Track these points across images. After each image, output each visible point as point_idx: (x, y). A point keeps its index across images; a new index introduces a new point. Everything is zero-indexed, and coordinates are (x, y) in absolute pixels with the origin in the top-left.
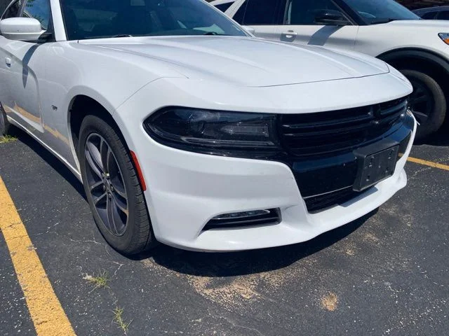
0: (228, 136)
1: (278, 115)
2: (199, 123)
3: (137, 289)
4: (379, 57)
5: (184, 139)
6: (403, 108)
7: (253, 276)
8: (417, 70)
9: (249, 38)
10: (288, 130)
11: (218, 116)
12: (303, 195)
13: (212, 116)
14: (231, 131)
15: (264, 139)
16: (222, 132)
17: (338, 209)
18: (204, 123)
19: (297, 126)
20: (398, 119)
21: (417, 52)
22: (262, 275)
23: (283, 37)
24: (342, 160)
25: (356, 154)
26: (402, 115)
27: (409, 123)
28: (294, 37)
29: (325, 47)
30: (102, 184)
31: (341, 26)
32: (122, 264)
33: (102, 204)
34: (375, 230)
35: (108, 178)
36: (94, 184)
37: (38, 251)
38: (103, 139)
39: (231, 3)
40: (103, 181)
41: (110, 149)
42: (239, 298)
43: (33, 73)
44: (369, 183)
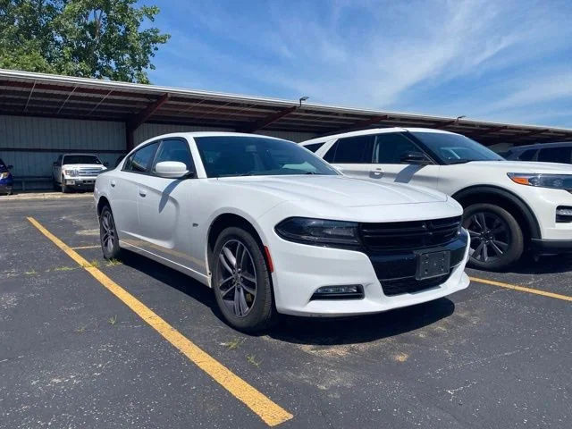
0: (329, 236)
1: (359, 223)
2: (310, 227)
3: (261, 349)
5: (303, 237)
7: (347, 346)
9: (341, 177)
10: (366, 234)
11: (322, 222)
12: (379, 278)
13: (318, 222)
14: (329, 232)
15: (351, 238)
16: (324, 233)
18: (313, 227)
19: (371, 231)
20: (454, 235)
21: (490, 189)
22: (353, 345)
23: (372, 175)
25: (415, 254)
26: (459, 233)
27: (465, 239)
28: (382, 175)
30: (233, 278)
31: (424, 165)
32: (246, 338)
33: (230, 296)
34: (446, 325)
35: (239, 272)
36: (223, 281)
37: (179, 331)
38: (240, 243)
39: (323, 143)
40: (234, 276)
41: (246, 249)
42: (336, 354)
43: (174, 201)
44: (428, 275)
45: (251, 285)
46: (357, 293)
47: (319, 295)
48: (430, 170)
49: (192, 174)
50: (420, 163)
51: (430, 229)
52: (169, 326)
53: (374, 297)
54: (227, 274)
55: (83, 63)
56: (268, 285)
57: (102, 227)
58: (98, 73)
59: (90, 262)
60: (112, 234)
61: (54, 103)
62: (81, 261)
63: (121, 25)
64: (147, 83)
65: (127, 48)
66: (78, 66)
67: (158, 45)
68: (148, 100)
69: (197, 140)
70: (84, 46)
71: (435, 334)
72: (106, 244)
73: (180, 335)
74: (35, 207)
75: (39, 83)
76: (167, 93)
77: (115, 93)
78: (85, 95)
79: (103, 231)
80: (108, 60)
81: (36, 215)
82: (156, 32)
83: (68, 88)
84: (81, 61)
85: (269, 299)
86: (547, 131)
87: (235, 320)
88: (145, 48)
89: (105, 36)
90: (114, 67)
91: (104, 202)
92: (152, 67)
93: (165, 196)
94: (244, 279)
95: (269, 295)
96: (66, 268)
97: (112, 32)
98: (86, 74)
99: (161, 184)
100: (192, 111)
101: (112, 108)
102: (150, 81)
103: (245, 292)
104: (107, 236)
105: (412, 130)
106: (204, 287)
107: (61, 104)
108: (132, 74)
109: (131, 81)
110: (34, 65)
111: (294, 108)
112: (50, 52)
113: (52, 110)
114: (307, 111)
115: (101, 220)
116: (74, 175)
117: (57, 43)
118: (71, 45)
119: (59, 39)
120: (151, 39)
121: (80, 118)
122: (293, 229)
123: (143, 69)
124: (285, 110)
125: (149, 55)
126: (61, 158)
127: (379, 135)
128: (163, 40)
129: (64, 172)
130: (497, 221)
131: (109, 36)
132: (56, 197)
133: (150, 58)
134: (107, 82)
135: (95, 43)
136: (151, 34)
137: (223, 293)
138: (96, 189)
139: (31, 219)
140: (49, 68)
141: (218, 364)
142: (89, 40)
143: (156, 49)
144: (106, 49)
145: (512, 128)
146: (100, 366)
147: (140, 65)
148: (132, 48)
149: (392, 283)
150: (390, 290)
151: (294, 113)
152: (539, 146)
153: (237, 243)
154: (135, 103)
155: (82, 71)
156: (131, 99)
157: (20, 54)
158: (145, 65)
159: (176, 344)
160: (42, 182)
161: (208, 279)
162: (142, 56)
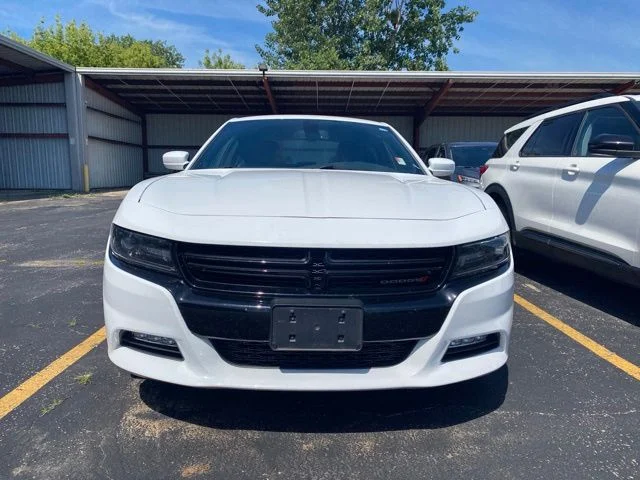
1: (173, 242)
23: (564, 175)
28: (577, 176)
39: (528, 127)
44: (295, 345)
55: (380, 55)
58: (396, 65)
63: (423, 8)
64: (446, 69)
65: (428, 33)
67: (464, 25)
68: (430, 90)
70: (384, 37)
75: (322, 80)
77: (396, 84)
80: (409, 50)
82: (463, 10)
88: (448, 30)
89: (406, 23)
90: (413, 56)
92: (455, 51)
97: (413, 18)
98: (386, 66)
101: (397, 101)
107: (346, 100)
108: (430, 62)
109: (428, 70)
110: (329, 63)
111: (631, 83)
118: (372, 39)
119: (361, 33)
120: (456, 19)
123: (444, 55)
125: (453, 38)
128: (469, 20)
131: (410, 23)
133: (454, 41)
136: (458, 13)
142: (390, 30)
143: (461, 29)
147: (440, 51)
154: (419, 93)
155: (379, 64)
156: (413, 89)
158: (446, 50)
162: (444, 40)
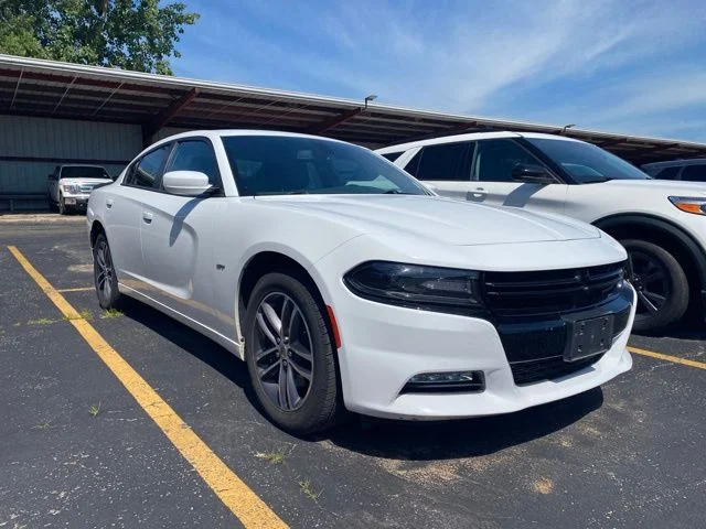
0: (430, 292)
1: (481, 273)
2: (401, 277)
3: (320, 467)
4: (594, 224)
5: (389, 293)
6: (617, 276)
7: (453, 462)
8: (647, 240)
10: (491, 288)
11: (421, 270)
12: (509, 359)
13: (415, 270)
14: (431, 286)
15: (467, 296)
16: (423, 288)
17: (549, 384)
18: (406, 278)
19: (500, 285)
20: (614, 289)
22: (462, 461)
23: (470, 196)
24: (550, 325)
25: (564, 320)
26: (620, 286)
27: (628, 296)
28: (484, 197)
29: (526, 208)
30: (277, 351)
31: (545, 184)
32: (295, 444)
33: (272, 377)
34: (597, 424)
35: (286, 343)
36: (261, 354)
37: (193, 429)
38: (288, 298)
39: (402, 153)
40: (277, 347)
41: (296, 309)
42: (438, 479)
43: (190, 230)
44: (581, 354)
45: (305, 365)
46: (473, 383)
47: (415, 386)
48: (554, 191)
49: (217, 191)
50: (539, 180)
51: (585, 281)
52: (180, 421)
53: (500, 389)
54: (267, 343)
55: (88, 48)
56: (332, 367)
57: (96, 263)
58: (106, 61)
59: (79, 311)
60: (109, 273)
61: (48, 98)
62: (66, 309)
64: (170, 74)
65: (143, 28)
66: (81, 50)
67: (184, 26)
68: (170, 97)
69: (225, 140)
70: (88, 25)
71: (586, 442)
72: (102, 288)
73: (194, 437)
74: (21, 233)
75: (28, 70)
76: (194, 88)
77: (127, 86)
78: (88, 88)
79: (98, 268)
80: (120, 44)
81: (19, 243)
82: (179, 7)
83: (66, 78)
84: (84, 44)
85: (332, 388)
86: (676, 145)
87: (279, 413)
88: (167, 30)
89: (115, 12)
90: (128, 54)
91: (98, 228)
92: (177, 55)
93: (179, 222)
94: (294, 353)
95: (333, 382)
96: (44, 321)
97: (124, 8)
98: (90, 61)
99: (172, 204)
100: (226, 111)
101: (123, 105)
102: (174, 72)
103: (295, 374)
104: (102, 277)
105: (526, 135)
106: (233, 358)
107: (58, 99)
108: (150, 64)
109: (149, 71)
110: (25, 48)
111: (358, 110)
112: (45, 32)
113: (45, 106)
114: (373, 114)
115: (96, 253)
116: (75, 193)
117: (54, 21)
118: (72, 23)
119: (56, 15)
120: (174, 18)
121: (83, 119)
122: (372, 279)
123: (165, 57)
124: (345, 113)
125: (172, 39)
126: (58, 168)
127: (480, 141)
128: (188, 20)
129: (61, 187)
130: (651, 265)
131: (121, 13)
132: (51, 219)
133: (174, 43)
134: (117, 71)
135: (102, 21)
136: (175, 11)
137: (263, 371)
138: (90, 210)
139: (13, 249)
140: (43, 54)
141: (251, 494)
142: (95, 18)
143: (182, 31)
144: (116, 29)
145: (633, 141)
146: (62, 495)
147: (160, 51)
148: (150, 29)
149: (527, 366)
150: (523, 377)
151: (356, 117)
152: (682, 162)
153: (282, 298)
154: (153, 99)
155: (86, 58)
156: (148, 94)
157: (5, 34)
158: (167, 51)
159: (186, 453)
160: (36, 200)
161: (239, 348)
162: (163, 40)
